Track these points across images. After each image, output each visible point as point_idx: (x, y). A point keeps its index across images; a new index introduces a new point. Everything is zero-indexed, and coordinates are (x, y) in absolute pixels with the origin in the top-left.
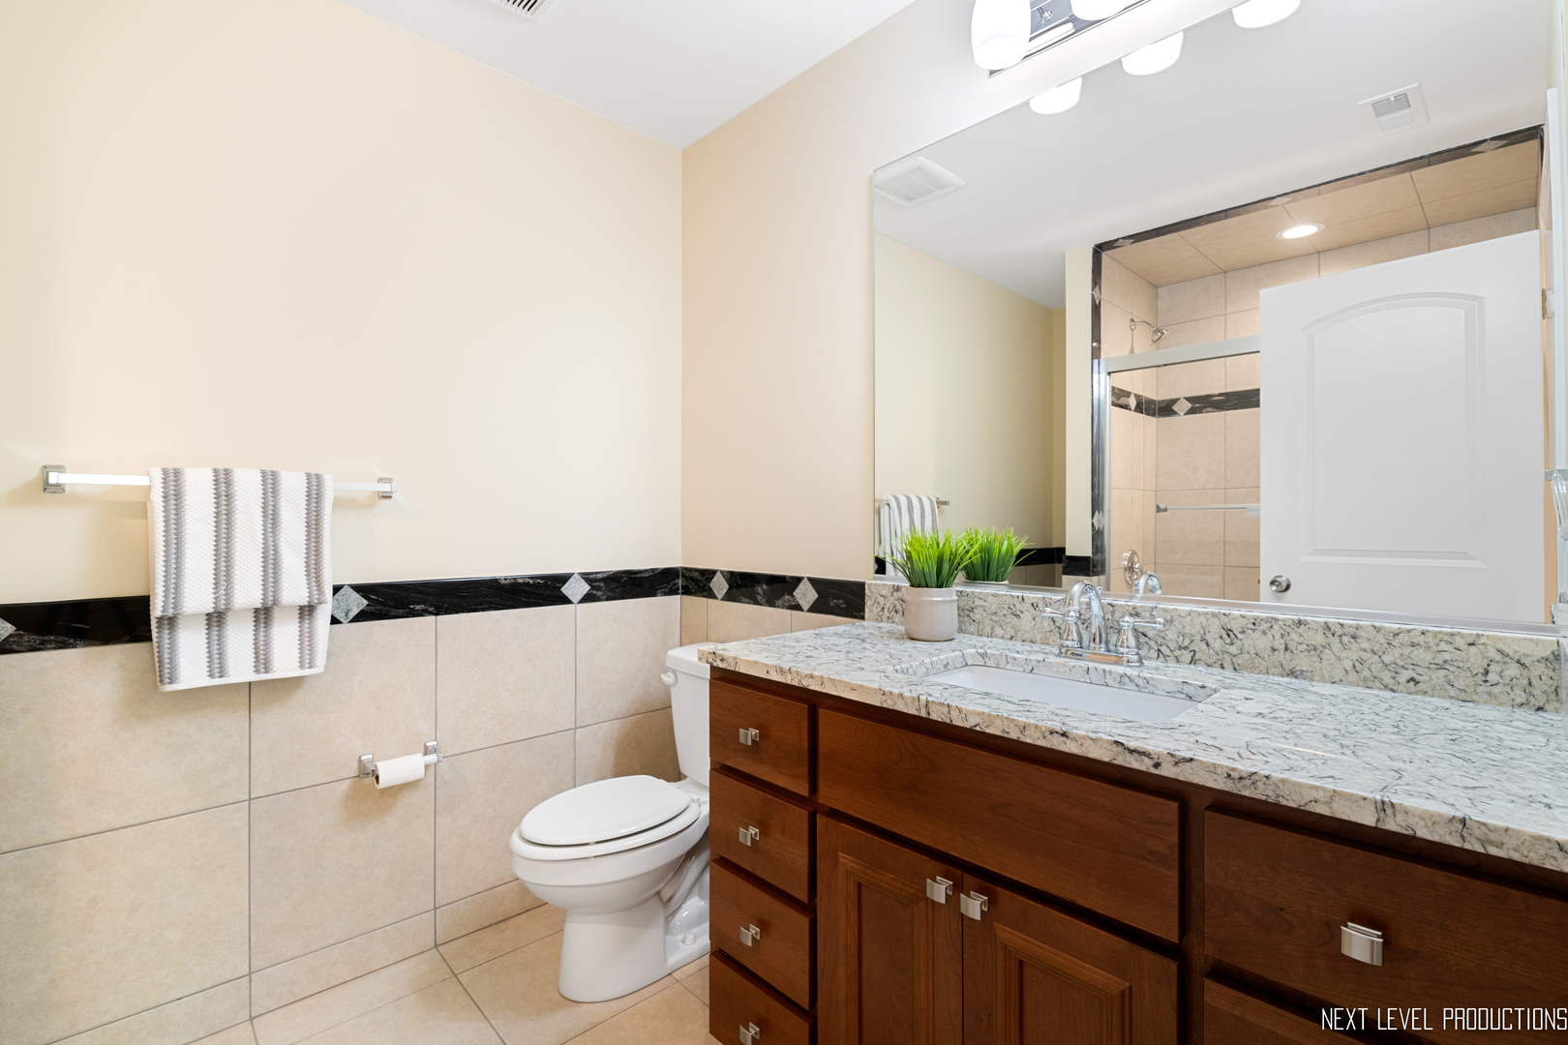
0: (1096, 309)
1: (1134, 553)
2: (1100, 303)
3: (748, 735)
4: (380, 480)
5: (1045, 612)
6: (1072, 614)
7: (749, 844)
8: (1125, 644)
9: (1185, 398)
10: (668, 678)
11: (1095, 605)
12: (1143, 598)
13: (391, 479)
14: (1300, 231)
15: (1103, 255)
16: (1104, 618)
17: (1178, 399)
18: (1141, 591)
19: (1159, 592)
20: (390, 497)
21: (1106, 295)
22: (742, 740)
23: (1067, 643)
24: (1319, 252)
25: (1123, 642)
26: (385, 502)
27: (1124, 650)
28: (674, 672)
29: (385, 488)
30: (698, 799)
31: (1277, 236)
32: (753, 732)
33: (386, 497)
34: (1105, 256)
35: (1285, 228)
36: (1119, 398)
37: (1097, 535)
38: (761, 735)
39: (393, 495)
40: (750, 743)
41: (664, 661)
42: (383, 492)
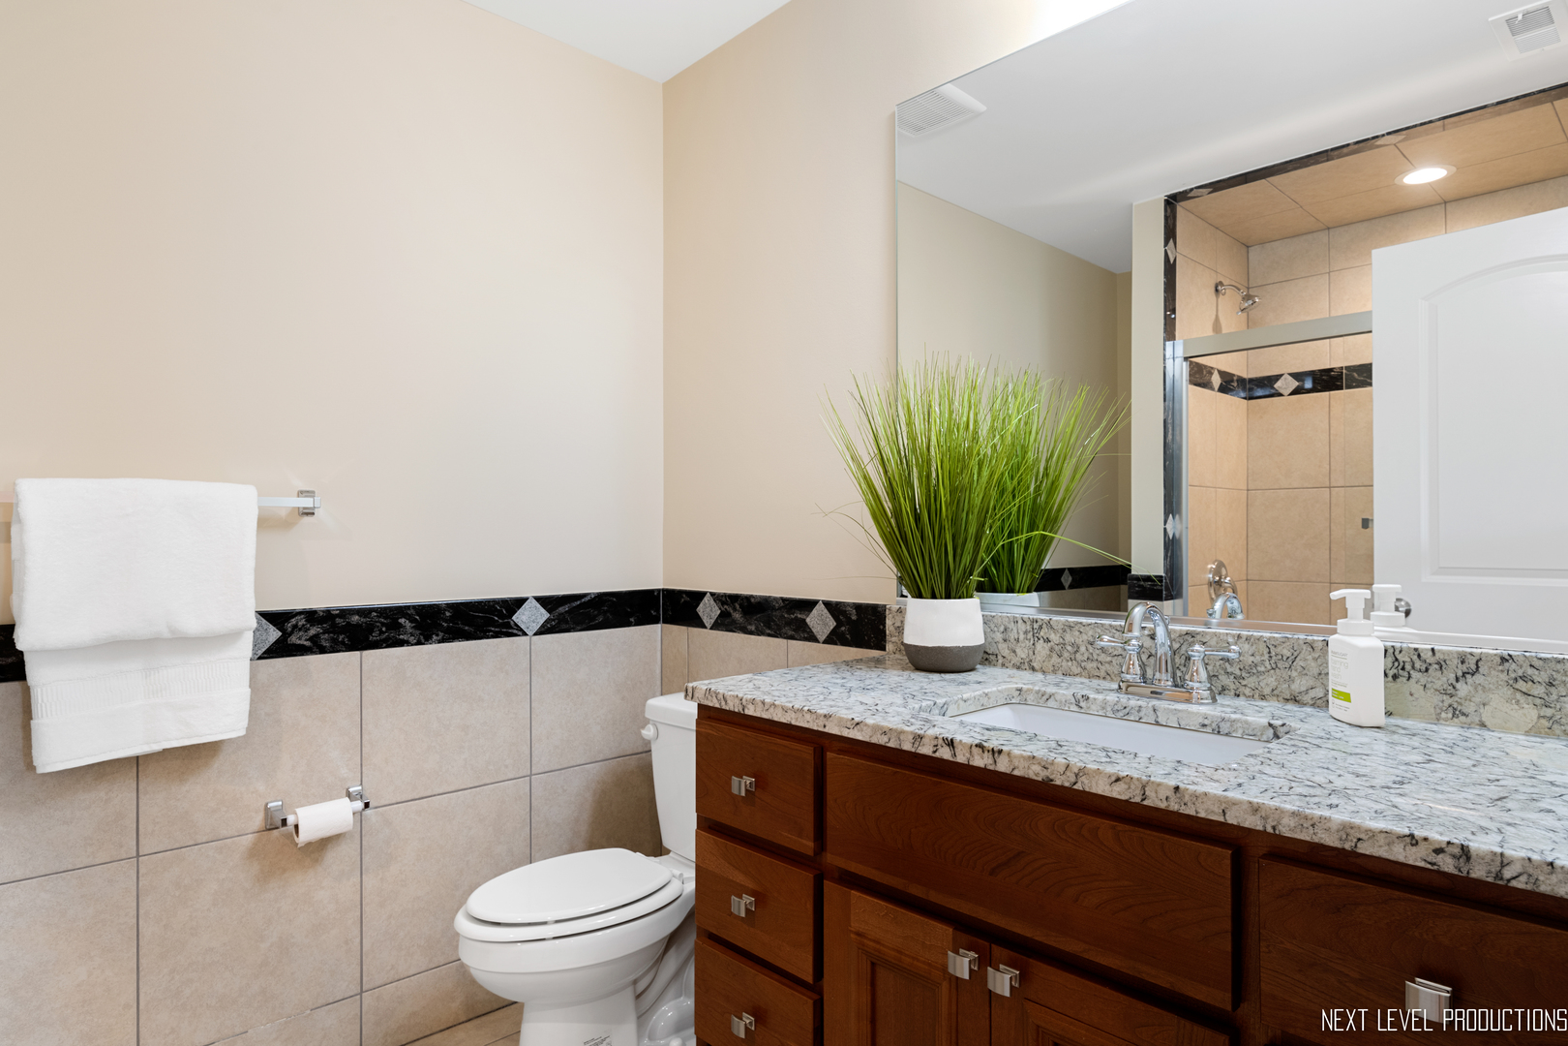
0: (1170, 270)
1: (1221, 565)
2: (1175, 260)
3: (741, 785)
4: (301, 493)
5: (1102, 640)
6: (1134, 642)
7: (743, 915)
8: (1195, 678)
9: (1290, 374)
10: (648, 732)
11: (1160, 632)
12: (1220, 625)
13: (313, 492)
14: (1425, 175)
15: (1178, 207)
16: (1171, 647)
17: (1281, 375)
18: (1218, 615)
19: (1240, 617)
20: (313, 514)
21: (1185, 251)
22: (735, 791)
23: (1128, 677)
24: (1445, 203)
25: (1192, 675)
26: (307, 519)
27: (1196, 685)
28: (655, 725)
29: (306, 502)
30: (681, 875)
31: (1397, 181)
32: (748, 780)
33: (307, 514)
34: (1181, 209)
35: (1405, 172)
36: (1199, 376)
37: (1172, 547)
38: (757, 784)
39: (316, 511)
40: (743, 794)
41: (643, 712)
42: (305, 508)
